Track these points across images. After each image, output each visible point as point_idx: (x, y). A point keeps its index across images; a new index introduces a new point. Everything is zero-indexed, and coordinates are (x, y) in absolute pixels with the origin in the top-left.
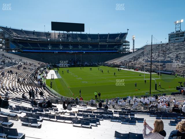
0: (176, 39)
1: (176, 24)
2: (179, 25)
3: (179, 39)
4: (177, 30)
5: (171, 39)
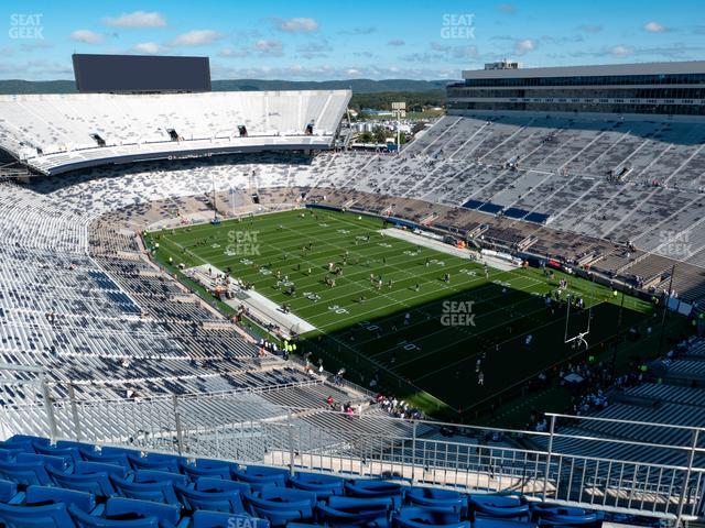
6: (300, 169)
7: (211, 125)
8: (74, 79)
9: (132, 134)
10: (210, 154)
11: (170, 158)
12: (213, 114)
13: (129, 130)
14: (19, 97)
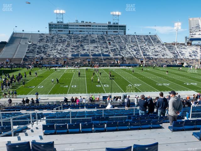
0: (58, 31)
1: (57, 13)
2: (62, 16)
3: (62, 31)
4: (58, 21)
5: (52, 30)
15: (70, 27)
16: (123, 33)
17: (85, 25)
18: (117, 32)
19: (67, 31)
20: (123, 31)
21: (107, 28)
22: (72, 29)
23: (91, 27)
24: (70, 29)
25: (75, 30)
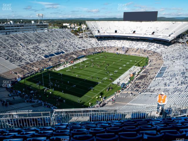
6: (164, 47)
7: (147, 31)
8: (123, 18)
9: (125, 31)
10: (139, 38)
11: (128, 38)
12: (151, 28)
13: (125, 30)
14: (109, 21)
15: (6, 28)
16: (47, 30)
17: (19, 25)
18: (43, 29)
19: (4, 32)
20: (47, 29)
21: (36, 27)
22: (8, 29)
23: (24, 27)
24: (6, 30)
25: (11, 30)
